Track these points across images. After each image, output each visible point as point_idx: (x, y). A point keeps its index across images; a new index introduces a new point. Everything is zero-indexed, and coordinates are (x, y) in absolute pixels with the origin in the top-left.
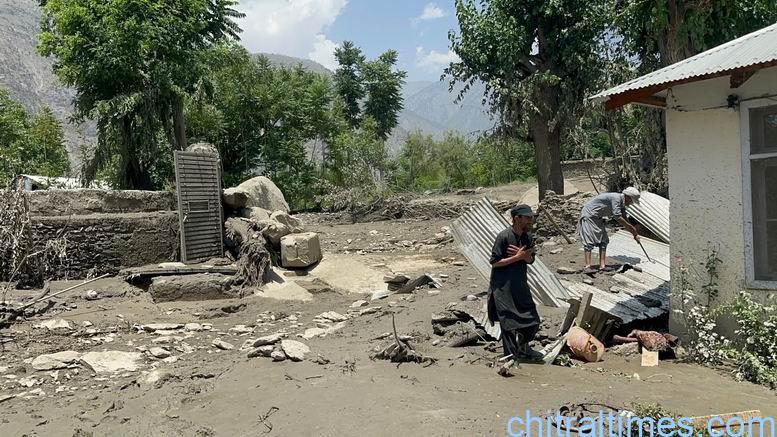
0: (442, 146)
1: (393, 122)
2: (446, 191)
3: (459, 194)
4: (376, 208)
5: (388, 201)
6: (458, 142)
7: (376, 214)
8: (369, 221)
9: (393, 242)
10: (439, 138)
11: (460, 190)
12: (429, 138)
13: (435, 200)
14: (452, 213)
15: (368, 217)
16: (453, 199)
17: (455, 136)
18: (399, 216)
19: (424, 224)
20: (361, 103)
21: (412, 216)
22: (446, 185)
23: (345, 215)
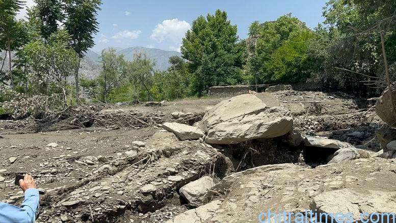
0: (132, 65)
1: (90, 43)
2: (135, 103)
3: (147, 105)
4: (64, 117)
5: (77, 110)
6: (145, 63)
7: (64, 123)
8: (55, 130)
9: (72, 160)
10: (129, 59)
11: (147, 103)
12: (121, 58)
13: (126, 110)
14: (141, 123)
15: (54, 126)
16: (142, 110)
17: (143, 58)
18: (88, 125)
19: (114, 133)
20: (60, 25)
21: (102, 124)
22: (135, 97)
23: (31, 122)
